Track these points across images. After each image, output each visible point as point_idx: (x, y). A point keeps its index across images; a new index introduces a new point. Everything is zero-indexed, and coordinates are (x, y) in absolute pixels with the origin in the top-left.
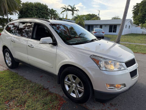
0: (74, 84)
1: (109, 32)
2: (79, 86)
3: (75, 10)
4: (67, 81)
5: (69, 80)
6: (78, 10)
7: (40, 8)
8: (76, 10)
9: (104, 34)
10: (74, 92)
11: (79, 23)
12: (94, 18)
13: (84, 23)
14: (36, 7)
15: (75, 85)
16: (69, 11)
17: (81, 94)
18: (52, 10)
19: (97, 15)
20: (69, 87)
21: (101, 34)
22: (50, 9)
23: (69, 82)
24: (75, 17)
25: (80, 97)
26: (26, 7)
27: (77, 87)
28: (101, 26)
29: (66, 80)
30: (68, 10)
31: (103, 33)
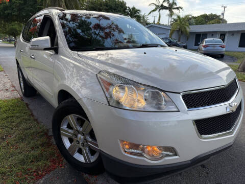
0: (79, 136)
1: (240, 46)
2: (90, 140)
3: (175, 7)
4: (67, 129)
5: (69, 127)
6: (182, 8)
7: (113, 7)
8: (178, 8)
9: (224, 49)
10: (80, 151)
11: (180, 29)
12: (213, 21)
13: (188, 30)
14: (107, 6)
15: (82, 137)
16: (164, 10)
17: (95, 155)
18: (134, 8)
19: (219, 16)
20: (71, 140)
21: (216, 48)
22: (129, 8)
23: (70, 131)
24: (175, 20)
25: (92, 161)
26: (92, 6)
27: (87, 141)
28: (223, 36)
29: (64, 127)
30: (163, 7)
31: (221, 47)
